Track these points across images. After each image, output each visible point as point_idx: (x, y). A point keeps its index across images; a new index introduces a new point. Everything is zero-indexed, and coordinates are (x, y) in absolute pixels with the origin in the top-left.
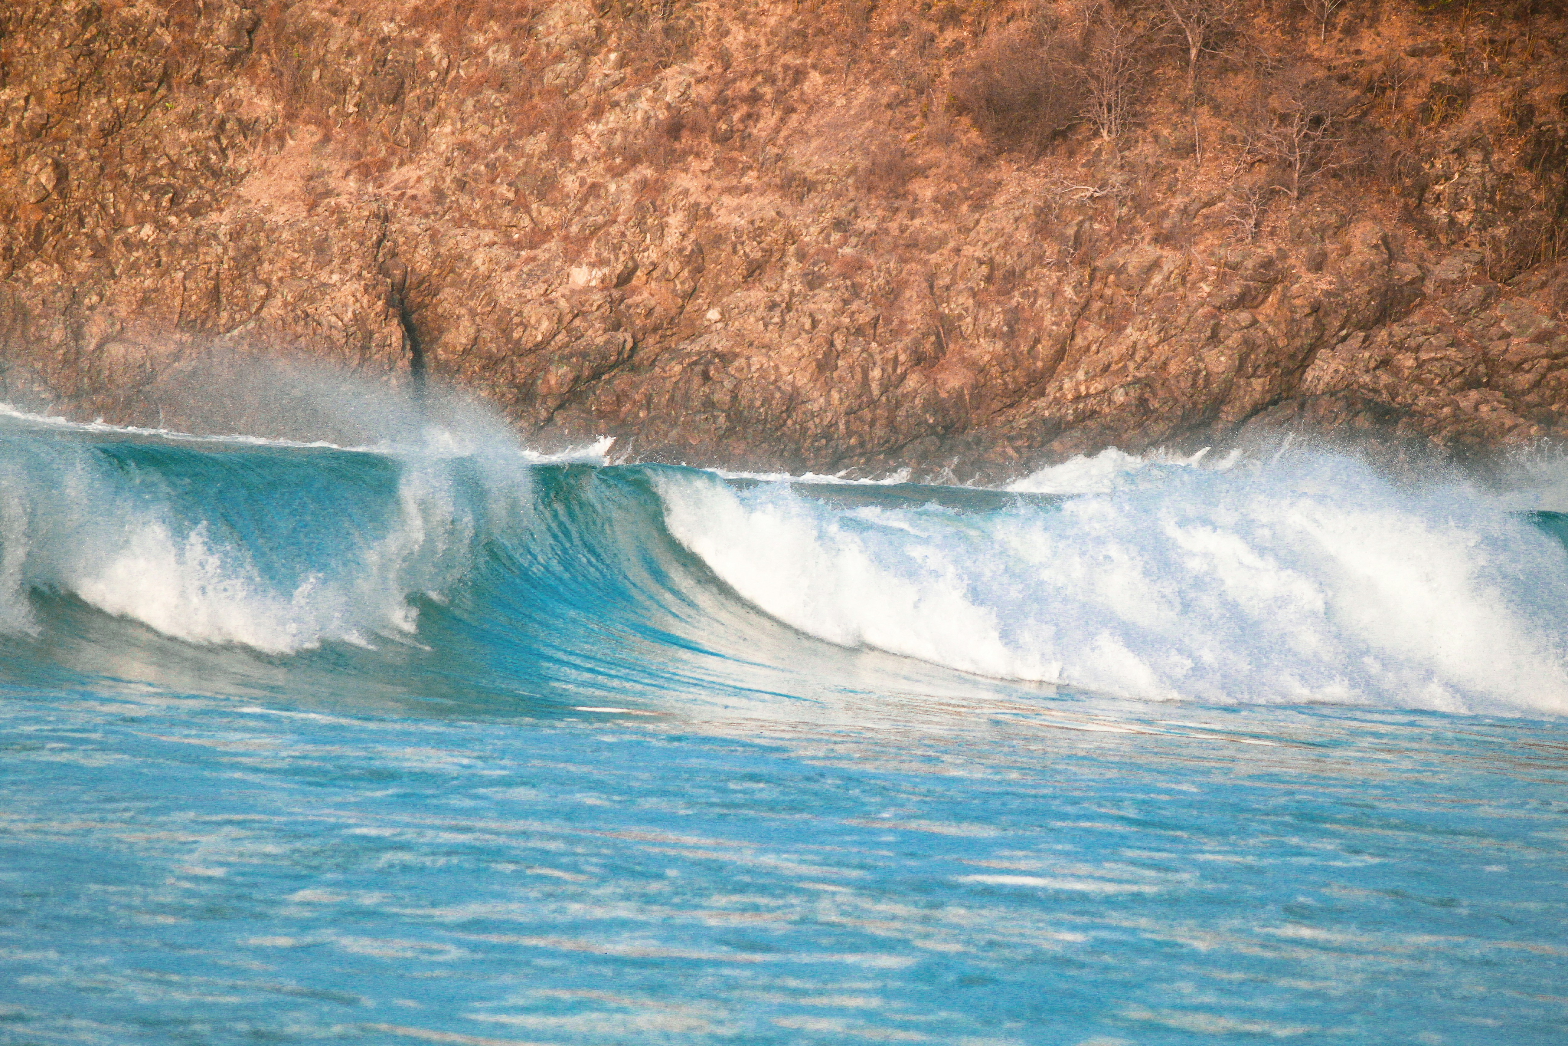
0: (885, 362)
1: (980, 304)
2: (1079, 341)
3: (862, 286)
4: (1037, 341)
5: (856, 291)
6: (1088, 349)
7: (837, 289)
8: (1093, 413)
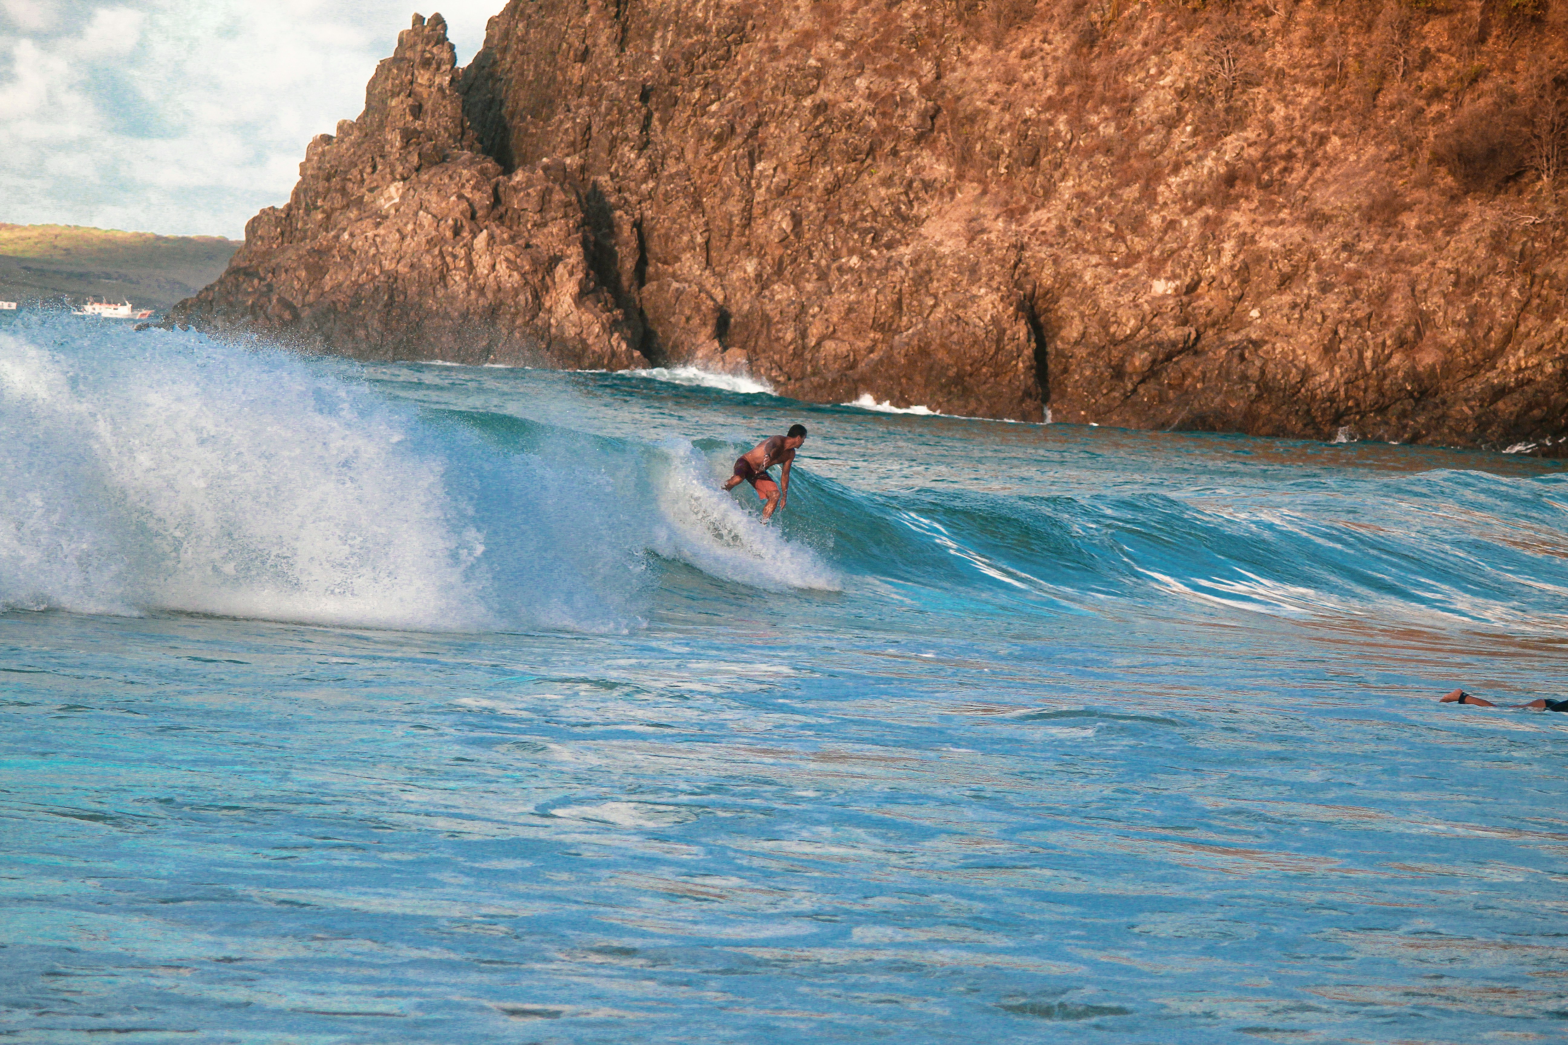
0: (1376, 345)
1: (1449, 303)
2: (1522, 329)
3: (1361, 291)
4: (1491, 329)
5: (1356, 294)
6: (1528, 334)
7: (1342, 293)
8: (1530, 381)
